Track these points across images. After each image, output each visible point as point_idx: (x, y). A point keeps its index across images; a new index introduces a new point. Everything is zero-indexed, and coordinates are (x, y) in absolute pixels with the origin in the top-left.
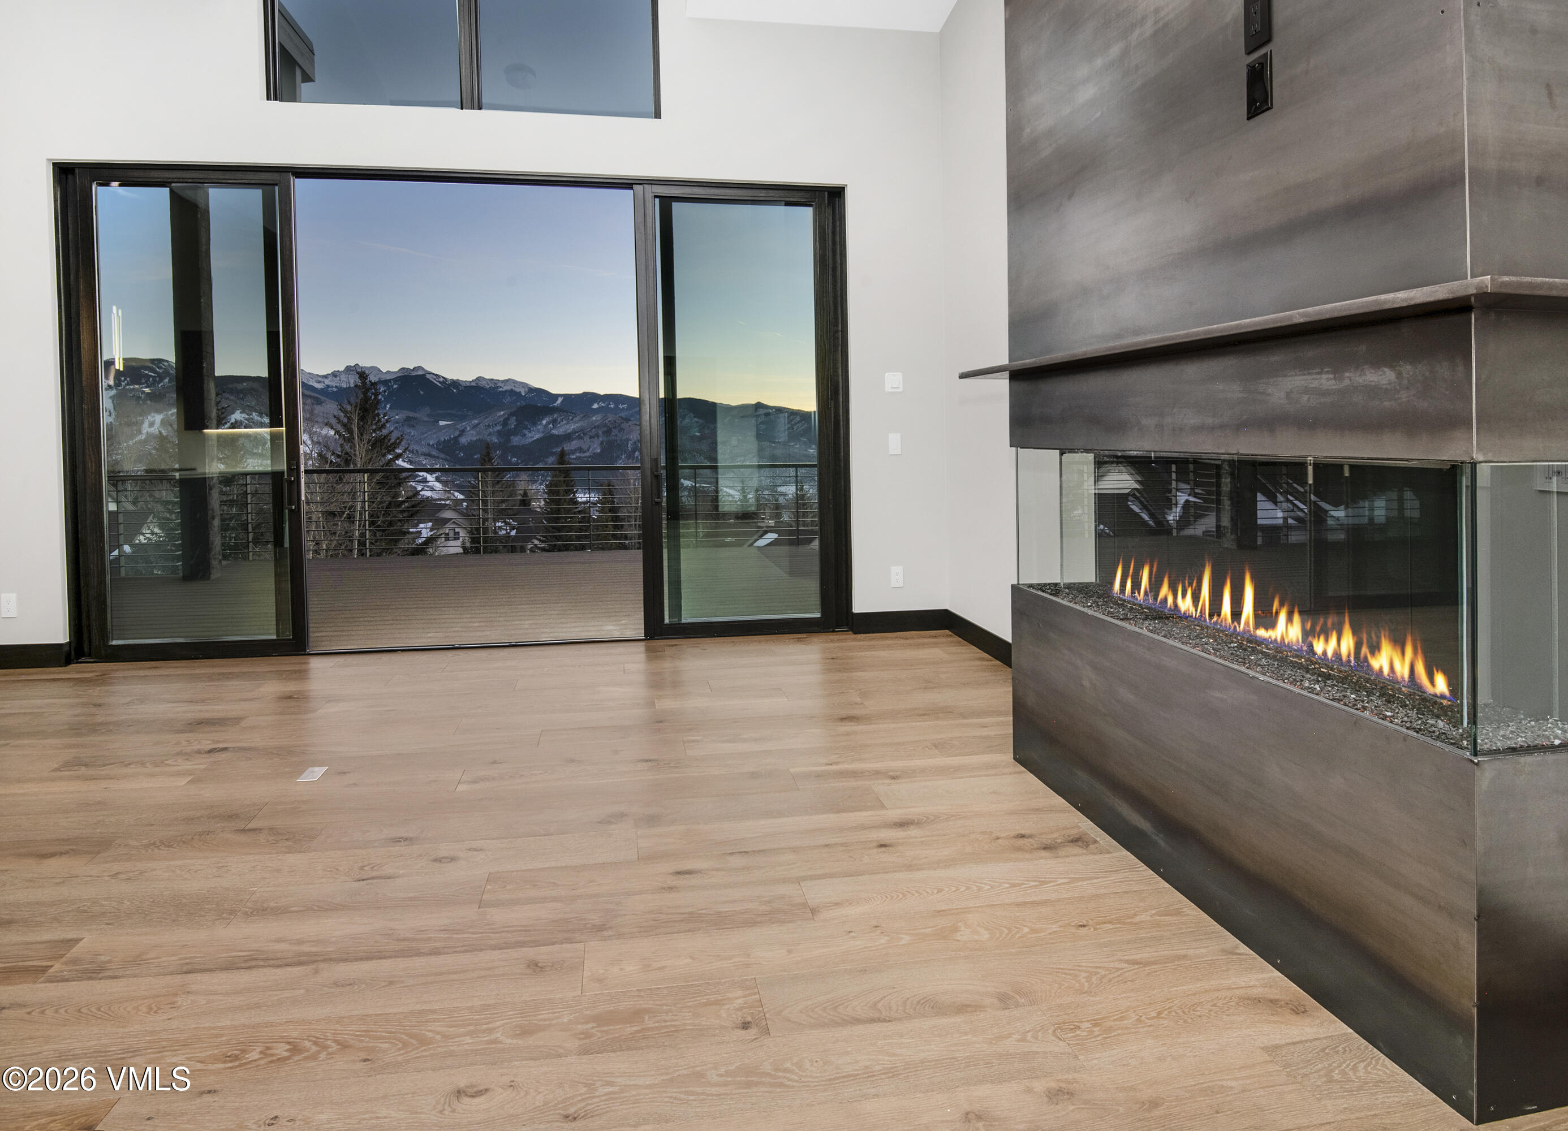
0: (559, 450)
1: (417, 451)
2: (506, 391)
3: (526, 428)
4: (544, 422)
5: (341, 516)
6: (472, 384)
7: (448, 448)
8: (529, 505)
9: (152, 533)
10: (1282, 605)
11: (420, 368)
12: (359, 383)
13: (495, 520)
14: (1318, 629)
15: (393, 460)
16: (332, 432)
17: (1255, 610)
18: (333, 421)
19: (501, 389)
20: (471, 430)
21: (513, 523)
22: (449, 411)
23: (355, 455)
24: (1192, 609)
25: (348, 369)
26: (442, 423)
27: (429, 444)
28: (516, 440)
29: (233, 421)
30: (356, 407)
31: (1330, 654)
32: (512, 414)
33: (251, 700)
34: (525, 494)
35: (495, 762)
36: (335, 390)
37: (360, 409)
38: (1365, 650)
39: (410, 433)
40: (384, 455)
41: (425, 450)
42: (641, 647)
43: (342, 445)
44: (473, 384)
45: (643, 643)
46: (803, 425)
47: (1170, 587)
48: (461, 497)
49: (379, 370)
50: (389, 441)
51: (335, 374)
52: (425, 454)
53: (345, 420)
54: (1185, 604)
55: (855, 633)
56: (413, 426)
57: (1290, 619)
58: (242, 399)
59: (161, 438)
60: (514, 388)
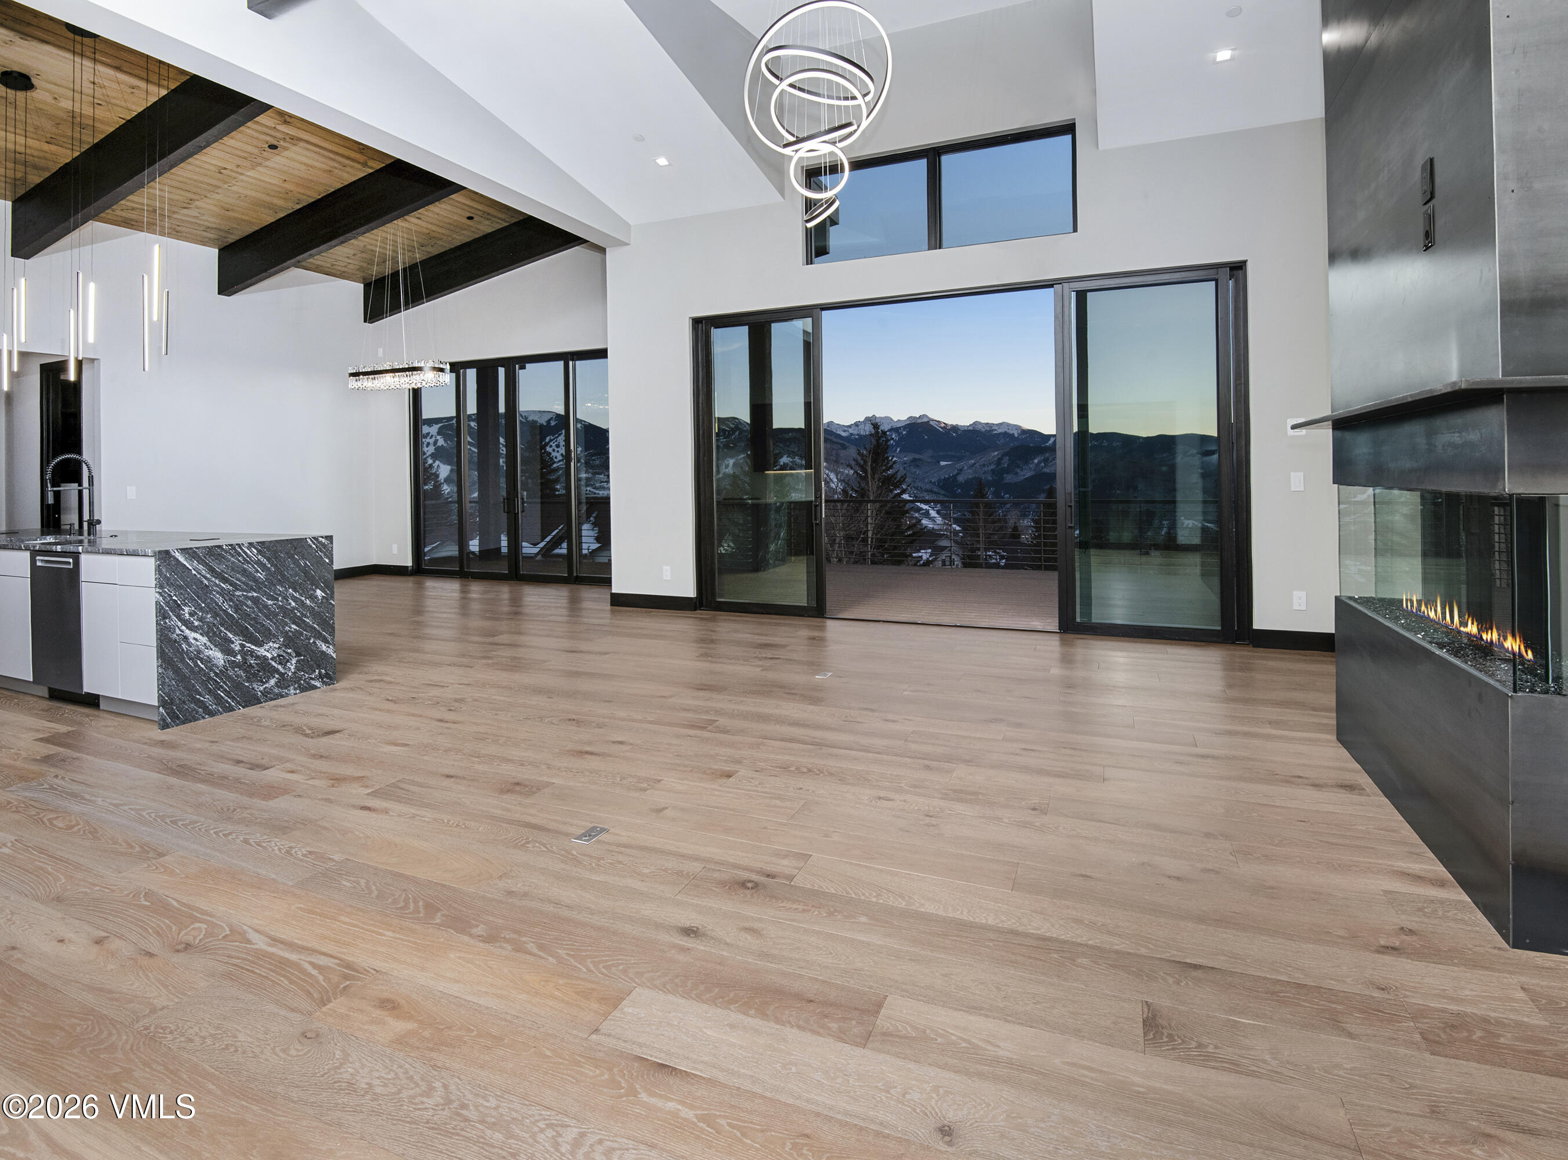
0: (1048, 487)
1: (921, 488)
2: (1000, 434)
3: (1018, 466)
4: (1036, 461)
5: (857, 540)
6: (969, 428)
7: (948, 485)
8: (1019, 538)
9: (729, 546)
11: (925, 416)
12: (873, 431)
13: (987, 550)
15: (899, 495)
16: (852, 472)
18: (853, 463)
19: (995, 432)
20: (967, 469)
21: (1002, 553)
22: (949, 453)
23: (868, 490)
25: (867, 419)
26: (943, 463)
27: (931, 482)
28: (1009, 478)
29: (782, 463)
30: (870, 452)
32: (1005, 455)
33: (792, 637)
34: (1015, 528)
35: (929, 685)
36: (857, 437)
37: (873, 453)
39: (916, 472)
40: (891, 491)
41: (928, 487)
42: (1057, 637)
43: (859, 482)
44: (971, 428)
45: (1058, 635)
48: (958, 528)
49: (892, 420)
50: (895, 479)
51: (857, 424)
52: (927, 491)
53: (862, 462)
55: (1254, 647)
56: (918, 466)
58: (788, 446)
59: (734, 476)
60: (1008, 431)
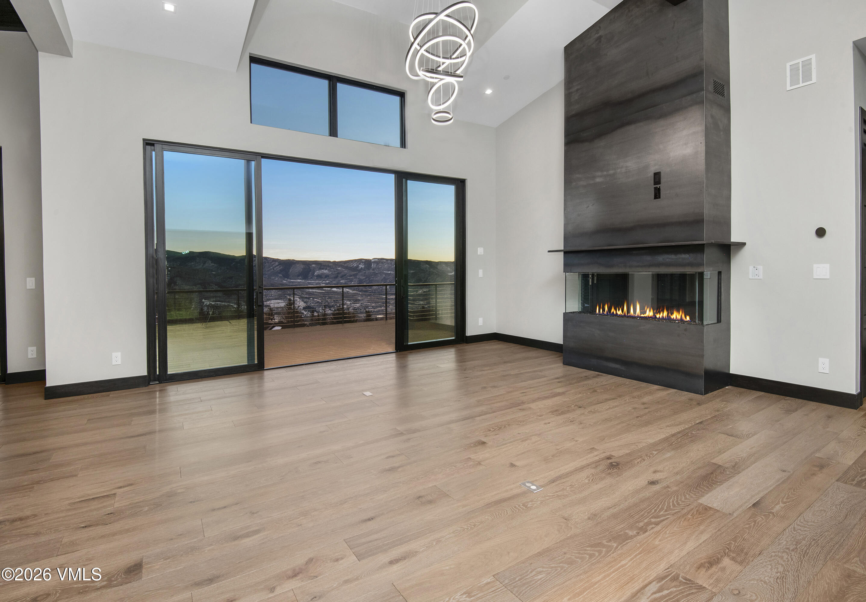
10: (647, 308)
14: (657, 312)
17: (640, 310)
24: (622, 313)
31: (661, 317)
38: (670, 314)
42: (394, 355)
45: (394, 354)
46: (280, 267)
47: (614, 309)
54: (620, 312)
55: (467, 343)
57: (650, 311)
